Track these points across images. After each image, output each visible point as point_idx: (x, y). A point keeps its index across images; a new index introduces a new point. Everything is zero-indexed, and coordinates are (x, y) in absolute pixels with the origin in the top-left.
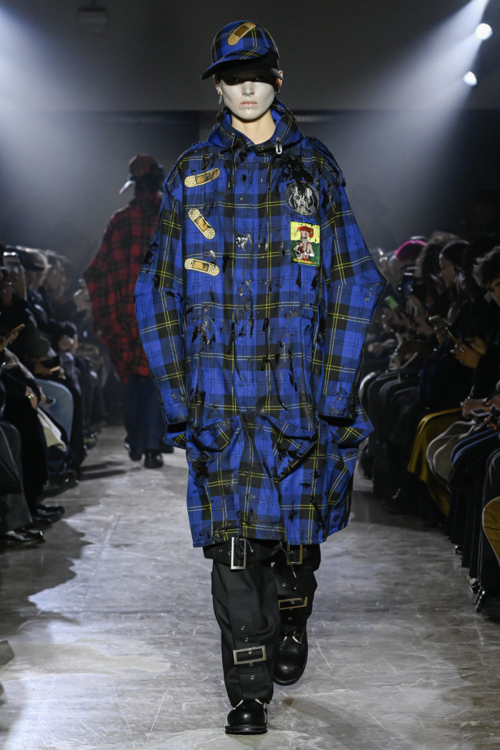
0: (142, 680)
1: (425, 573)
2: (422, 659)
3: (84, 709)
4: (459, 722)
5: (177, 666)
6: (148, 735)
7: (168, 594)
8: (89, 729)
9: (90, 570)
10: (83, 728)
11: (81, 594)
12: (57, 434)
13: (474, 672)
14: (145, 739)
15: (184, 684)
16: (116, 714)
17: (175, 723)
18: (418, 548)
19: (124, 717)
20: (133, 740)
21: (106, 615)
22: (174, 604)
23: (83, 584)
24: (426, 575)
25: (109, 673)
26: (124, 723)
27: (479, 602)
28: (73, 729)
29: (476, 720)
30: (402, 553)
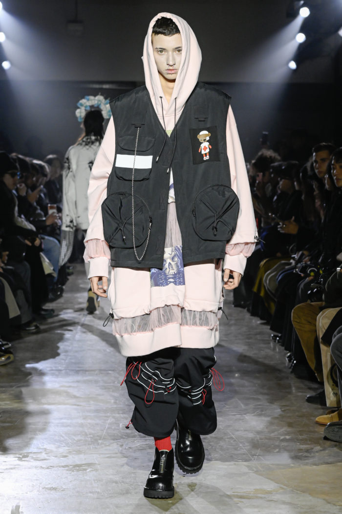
0: (97, 410)
1: (262, 350)
2: (258, 399)
3: (63, 426)
4: (279, 436)
5: (118, 402)
6: (100, 441)
7: (113, 360)
8: (66, 438)
9: (69, 346)
10: (63, 437)
11: (63, 359)
13: (288, 408)
14: (98, 444)
15: (121, 412)
16: (81, 429)
17: (116, 435)
19: (86, 431)
20: (91, 444)
21: (77, 372)
22: (116, 366)
23: (64, 354)
24: (262, 352)
25: (78, 405)
26: (86, 435)
27: (292, 367)
28: (57, 438)
29: (289, 436)
30: (249, 338)
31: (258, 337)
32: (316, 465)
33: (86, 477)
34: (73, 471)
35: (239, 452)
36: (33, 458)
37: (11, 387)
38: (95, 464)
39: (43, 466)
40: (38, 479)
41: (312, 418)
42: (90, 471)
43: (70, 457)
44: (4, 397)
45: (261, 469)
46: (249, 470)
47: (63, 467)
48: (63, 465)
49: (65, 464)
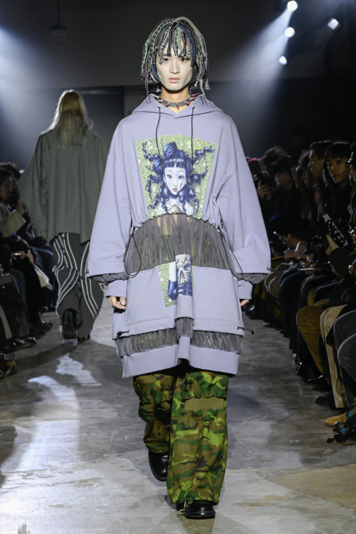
0: (101, 423)
3: (67, 442)
4: (289, 440)
5: (122, 414)
6: (105, 455)
8: (70, 453)
10: (67, 453)
12: (47, 280)
14: (104, 458)
15: (126, 424)
16: (86, 443)
17: (122, 447)
18: (261, 339)
19: (91, 445)
20: (96, 458)
21: (79, 385)
23: (65, 367)
24: (267, 355)
25: (81, 420)
26: (91, 448)
27: (298, 369)
28: (61, 454)
29: (299, 439)
30: (253, 342)
31: (263, 340)
32: (328, 468)
33: (93, 493)
34: (79, 487)
35: (248, 459)
36: (37, 476)
37: (12, 404)
38: (102, 478)
39: (48, 484)
40: (44, 496)
41: (321, 420)
42: (97, 486)
43: (76, 472)
44: (5, 415)
45: (271, 475)
46: (260, 476)
47: (69, 483)
48: (69, 481)
49: (71, 480)
